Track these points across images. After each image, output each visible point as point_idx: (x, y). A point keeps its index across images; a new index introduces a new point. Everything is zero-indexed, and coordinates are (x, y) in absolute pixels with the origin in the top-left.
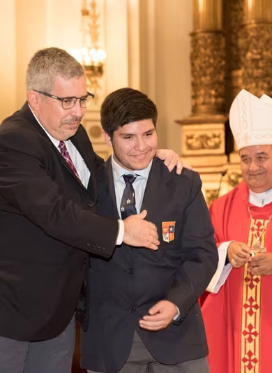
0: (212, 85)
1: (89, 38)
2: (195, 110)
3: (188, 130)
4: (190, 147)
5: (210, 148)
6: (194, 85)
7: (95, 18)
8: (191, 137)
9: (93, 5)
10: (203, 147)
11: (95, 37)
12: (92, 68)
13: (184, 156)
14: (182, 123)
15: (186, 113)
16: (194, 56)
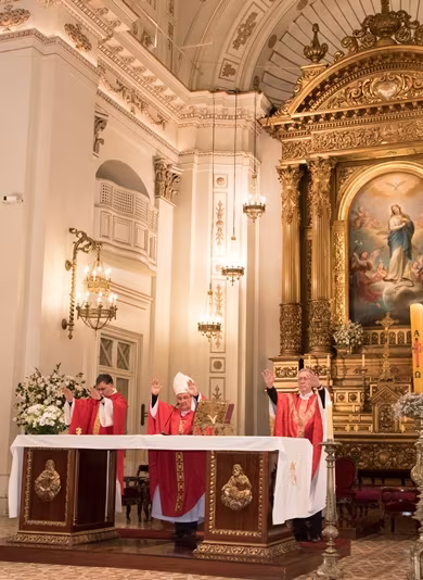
0: (292, 337)
1: (215, 307)
2: (282, 351)
3: (277, 365)
4: (278, 375)
5: (291, 376)
6: (282, 336)
7: (219, 295)
8: (279, 369)
9: (219, 288)
10: (286, 376)
11: (219, 307)
12: (212, 326)
13: (276, 381)
14: (274, 360)
15: (277, 354)
16: (282, 320)
